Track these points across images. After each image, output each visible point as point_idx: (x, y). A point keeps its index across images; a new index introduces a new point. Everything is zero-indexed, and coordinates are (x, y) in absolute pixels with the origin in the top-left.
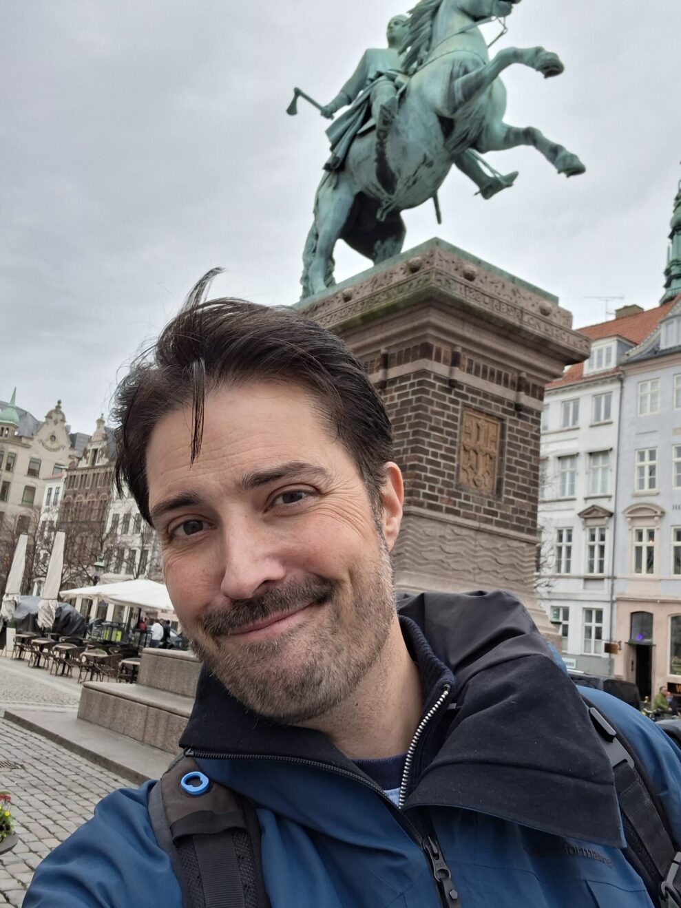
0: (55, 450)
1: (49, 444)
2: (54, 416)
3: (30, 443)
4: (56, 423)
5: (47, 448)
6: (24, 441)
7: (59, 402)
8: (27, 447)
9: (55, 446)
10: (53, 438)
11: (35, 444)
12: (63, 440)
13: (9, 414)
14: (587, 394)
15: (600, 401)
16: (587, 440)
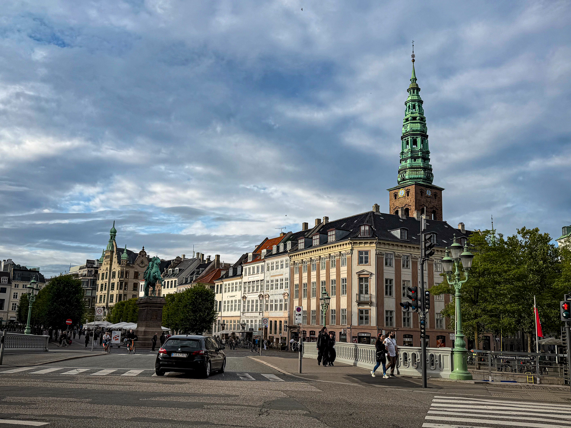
0: (144, 267)
1: (141, 265)
2: (142, 253)
3: (134, 266)
4: (143, 256)
5: (140, 267)
6: (131, 265)
7: (143, 248)
8: (133, 267)
9: (143, 265)
10: (142, 262)
11: (135, 266)
12: (146, 262)
13: (124, 256)
14: (260, 264)
15: (262, 266)
16: (260, 277)
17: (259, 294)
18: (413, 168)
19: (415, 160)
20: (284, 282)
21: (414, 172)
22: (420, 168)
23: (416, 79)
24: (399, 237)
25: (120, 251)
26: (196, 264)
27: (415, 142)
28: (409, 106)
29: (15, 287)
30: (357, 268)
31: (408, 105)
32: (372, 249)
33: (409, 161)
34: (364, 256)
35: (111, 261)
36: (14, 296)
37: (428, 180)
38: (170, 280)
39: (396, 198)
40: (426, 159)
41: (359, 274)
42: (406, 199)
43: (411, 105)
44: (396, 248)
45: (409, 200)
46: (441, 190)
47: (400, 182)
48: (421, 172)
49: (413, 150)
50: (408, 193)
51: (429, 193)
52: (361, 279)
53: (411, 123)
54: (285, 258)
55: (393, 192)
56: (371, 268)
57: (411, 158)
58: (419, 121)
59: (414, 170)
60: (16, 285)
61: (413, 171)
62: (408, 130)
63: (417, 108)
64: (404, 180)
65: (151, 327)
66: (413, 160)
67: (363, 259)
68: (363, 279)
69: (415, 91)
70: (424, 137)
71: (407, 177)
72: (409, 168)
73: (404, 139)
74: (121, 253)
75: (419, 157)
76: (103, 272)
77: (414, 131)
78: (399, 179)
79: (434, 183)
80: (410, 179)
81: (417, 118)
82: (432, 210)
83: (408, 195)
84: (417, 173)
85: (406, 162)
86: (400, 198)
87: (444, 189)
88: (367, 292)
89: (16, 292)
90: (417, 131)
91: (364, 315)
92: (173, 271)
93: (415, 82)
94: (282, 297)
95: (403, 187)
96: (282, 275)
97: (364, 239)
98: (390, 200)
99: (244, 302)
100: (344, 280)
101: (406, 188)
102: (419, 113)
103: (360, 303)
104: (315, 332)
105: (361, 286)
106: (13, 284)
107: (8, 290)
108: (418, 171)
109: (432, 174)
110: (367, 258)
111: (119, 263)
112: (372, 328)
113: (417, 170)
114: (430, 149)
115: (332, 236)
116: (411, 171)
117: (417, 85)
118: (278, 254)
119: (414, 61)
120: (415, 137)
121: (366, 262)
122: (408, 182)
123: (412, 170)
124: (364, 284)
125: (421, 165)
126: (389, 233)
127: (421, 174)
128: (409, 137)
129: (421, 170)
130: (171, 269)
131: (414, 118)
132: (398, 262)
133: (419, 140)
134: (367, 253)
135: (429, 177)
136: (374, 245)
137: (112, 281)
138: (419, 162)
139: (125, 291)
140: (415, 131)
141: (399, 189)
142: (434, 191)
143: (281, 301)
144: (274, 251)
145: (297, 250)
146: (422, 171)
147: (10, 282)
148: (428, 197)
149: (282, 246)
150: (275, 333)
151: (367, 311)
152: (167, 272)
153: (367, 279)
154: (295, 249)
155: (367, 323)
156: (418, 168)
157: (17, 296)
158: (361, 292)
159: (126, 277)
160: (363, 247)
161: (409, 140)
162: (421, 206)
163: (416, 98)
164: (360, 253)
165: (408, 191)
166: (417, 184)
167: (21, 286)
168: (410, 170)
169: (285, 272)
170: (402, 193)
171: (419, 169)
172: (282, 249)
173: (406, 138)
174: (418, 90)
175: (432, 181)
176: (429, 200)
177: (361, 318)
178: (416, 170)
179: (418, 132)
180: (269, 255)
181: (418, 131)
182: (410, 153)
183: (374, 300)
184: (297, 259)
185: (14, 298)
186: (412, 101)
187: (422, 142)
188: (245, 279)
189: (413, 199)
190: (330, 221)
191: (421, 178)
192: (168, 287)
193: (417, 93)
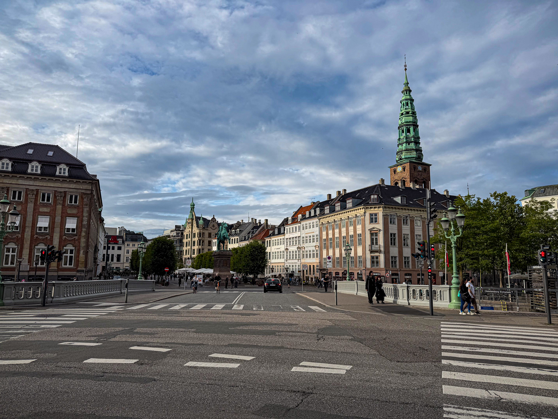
0: (214, 229)
1: (212, 228)
2: (213, 219)
3: (208, 228)
4: (214, 222)
5: (212, 229)
6: (206, 228)
7: (214, 216)
8: (207, 230)
9: (214, 228)
10: (213, 226)
11: (209, 228)
12: (216, 226)
13: (201, 222)
14: (297, 225)
15: (299, 227)
16: (297, 234)
17: (297, 246)
18: (408, 150)
19: (409, 144)
20: (315, 237)
22: (413, 150)
23: (408, 83)
24: (400, 202)
25: (198, 219)
26: (251, 227)
27: (408, 131)
28: (404, 104)
29: (127, 246)
30: (369, 226)
31: (402, 103)
32: (380, 212)
33: (404, 145)
34: (374, 217)
35: (192, 225)
36: (127, 252)
37: (419, 159)
38: (233, 238)
39: (395, 173)
40: (417, 143)
41: (371, 230)
42: (403, 173)
43: (405, 103)
44: (398, 210)
45: (405, 174)
46: (429, 165)
47: (398, 161)
49: (408, 136)
50: (404, 169)
51: (420, 168)
52: (372, 234)
53: (405, 116)
54: (315, 220)
55: (393, 168)
56: (380, 226)
57: (406, 142)
58: (411, 115)
60: (128, 244)
61: (408, 152)
62: (403, 121)
63: (409, 105)
64: (401, 159)
65: (223, 272)
66: (407, 144)
67: (373, 219)
68: (374, 234)
69: (408, 92)
70: (416, 126)
71: (403, 157)
72: (405, 150)
73: (400, 129)
74: (198, 220)
75: (412, 142)
76: (187, 234)
77: (407, 122)
78: (397, 159)
79: (424, 161)
80: (406, 158)
81: (410, 113)
82: (423, 181)
83: (404, 171)
84: (411, 153)
85: (402, 146)
86: (398, 173)
87: (431, 165)
88: (377, 244)
89: (128, 249)
90: (410, 122)
91: (375, 260)
92: (235, 232)
93: (408, 86)
94: (314, 248)
95: (400, 165)
96: (314, 232)
97: (374, 205)
98: (391, 175)
99: (287, 253)
100: (359, 235)
101: (403, 165)
102: (411, 109)
103: (372, 252)
104: (339, 273)
105: (372, 240)
106: (126, 243)
107: (123, 248)
109: (422, 154)
110: (376, 219)
111: (198, 227)
112: (381, 270)
114: (420, 135)
115: (349, 203)
117: (409, 88)
118: (310, 217)
119: (406, 69)
120: (409, 126)
121: (376, 221)
122: (404, 161)
124: (374, 237)
125: (414, 147)
126: (392, 199)
127: (414, 154)
128: (404, 127)
130: (234, 230)
131: (408, 113)
132: (399, 221)
133: (412, 129)
134: (376, 215)
135: (420, 157)
136: (381, 209)
137: (193, 240)
138: (412, 145)
139: (203, 247)
141: (398, 166)
142: (425, 166)
143: (313, 251)
144: (307, 216)
145: (324, 214)
146: (414, 152)
147: (123, 242)
148: (419, 171)
149: (313, 212)
150: (310, 274)
151: (377, 258)
152: (231, 232)
153: (376, 234)
154: (322, 213)
155: (377, 265)
156: (412, 150)
157: (129, 252)
158: (372, 243)
159: (203, 236)
160: (373, 211)
161: (404, 129)
162: (414, 178)
163: (408, 97)
164: (371, 215)
165: (404, 168)
166: (411, 162)
167: (131, 245)
168: (406, 152)
169: (316, 231)
170: (399, 169)
172: (312, 214)
173: (402, 128)
174: (410, 91)
175: (422, 159)
176: (420, 173)
177: (373, 262)
178: (410, 151)
180: (304, 218)
182: (405, 139)
183: (382, 249)
184: (324, 221)
185: (127, 253)
186: (406, 100)
187: (414, 130)
188: (287, 236)
189: (408, 174)
190: (347, 192)
191: (414, 158)
192: (232, 243)
193: (409, 94)
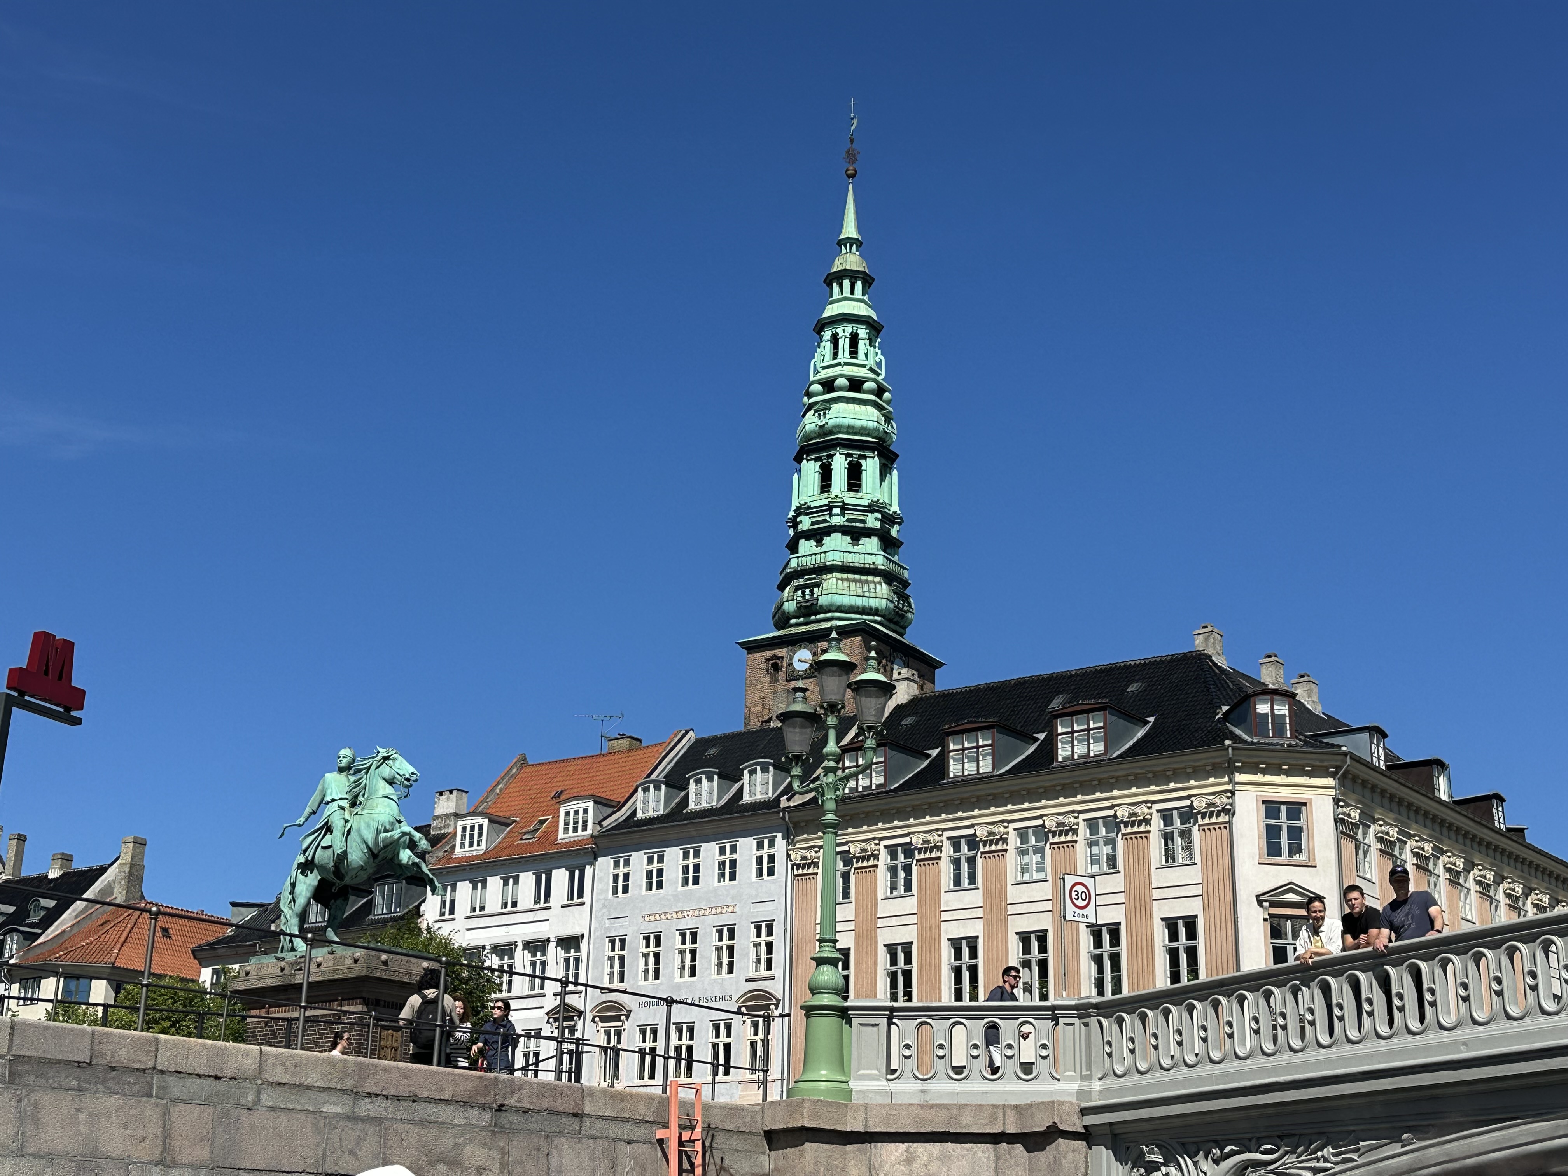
14: (560, 866)
15: (575, 876)
16: (558, 923)
18: (849, 570)
19: (855, 542)
20: (746, 939)
21: (853, 585)
22: (876, 572)
27: (855, 474)
28: (835, 336)
30: (1256, 874)
32: (1311, 795)
33: (832, 541)
34: (1283, 820)
37: (896, 623)
39: (774, 679)
46: (933, 664)
48: (878, 586)
49: (850, 501)
52: (1276, 923)
53: (841, 398)
55: (767, 654)
56: (1319, 877)
57: (843, 530)
58: (872, 397)
59: (851, 576)
61: (851, 580)
62: (833, 423)
63: (864, 346)
64: (811, 610)
66: (849, 539)
67: (1282, 835)
68: (1284, 924)
69: (859, 285)
71: (825, 601)
72: (835, 568)
73: (811, 456)
75: (869, 533)
77: (853, 430)
79: (911, 636)
80: (839, 610)
81: (866, 387)
84: (866, 589)
85: (820, 543)
87: (941, 665)
90: (863, 431)
95: (810, 640)
96: (727, 908)
102: (870, 368)
108: (867, 582)
109: (910, 602)
110: (1295, 833)
113: (864, 578)
115: (1081, 734)
116: (842, 579)
118: (689, 814)
121: (1296, 849)
123: (845, 576)
125: (879, 561)
127: (879, 595)
129: (877, 579)
131: (856, 384)
133: (869, 467)
135: (901, 611)
136: (1327, 779)
138: (871, 551)
140: (855, 434)
143: (719, 1030)
144: (651, 806)
146: (880, 583)
156: (868, 573)
160: (1284, 787)
161: (835, 461)
163: (861, 309)
164: (1271, 808)
168: (840, 576)
171: (870, 578)
172: (701, 800)
178: (857, 577)
179: (869, 439)
180: (624, 821)
181: (868, 435)
182: (836, 510)
186: (850, 317)
191: (882, 614)
